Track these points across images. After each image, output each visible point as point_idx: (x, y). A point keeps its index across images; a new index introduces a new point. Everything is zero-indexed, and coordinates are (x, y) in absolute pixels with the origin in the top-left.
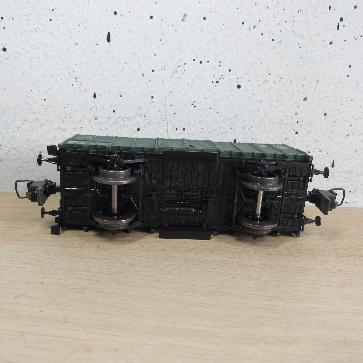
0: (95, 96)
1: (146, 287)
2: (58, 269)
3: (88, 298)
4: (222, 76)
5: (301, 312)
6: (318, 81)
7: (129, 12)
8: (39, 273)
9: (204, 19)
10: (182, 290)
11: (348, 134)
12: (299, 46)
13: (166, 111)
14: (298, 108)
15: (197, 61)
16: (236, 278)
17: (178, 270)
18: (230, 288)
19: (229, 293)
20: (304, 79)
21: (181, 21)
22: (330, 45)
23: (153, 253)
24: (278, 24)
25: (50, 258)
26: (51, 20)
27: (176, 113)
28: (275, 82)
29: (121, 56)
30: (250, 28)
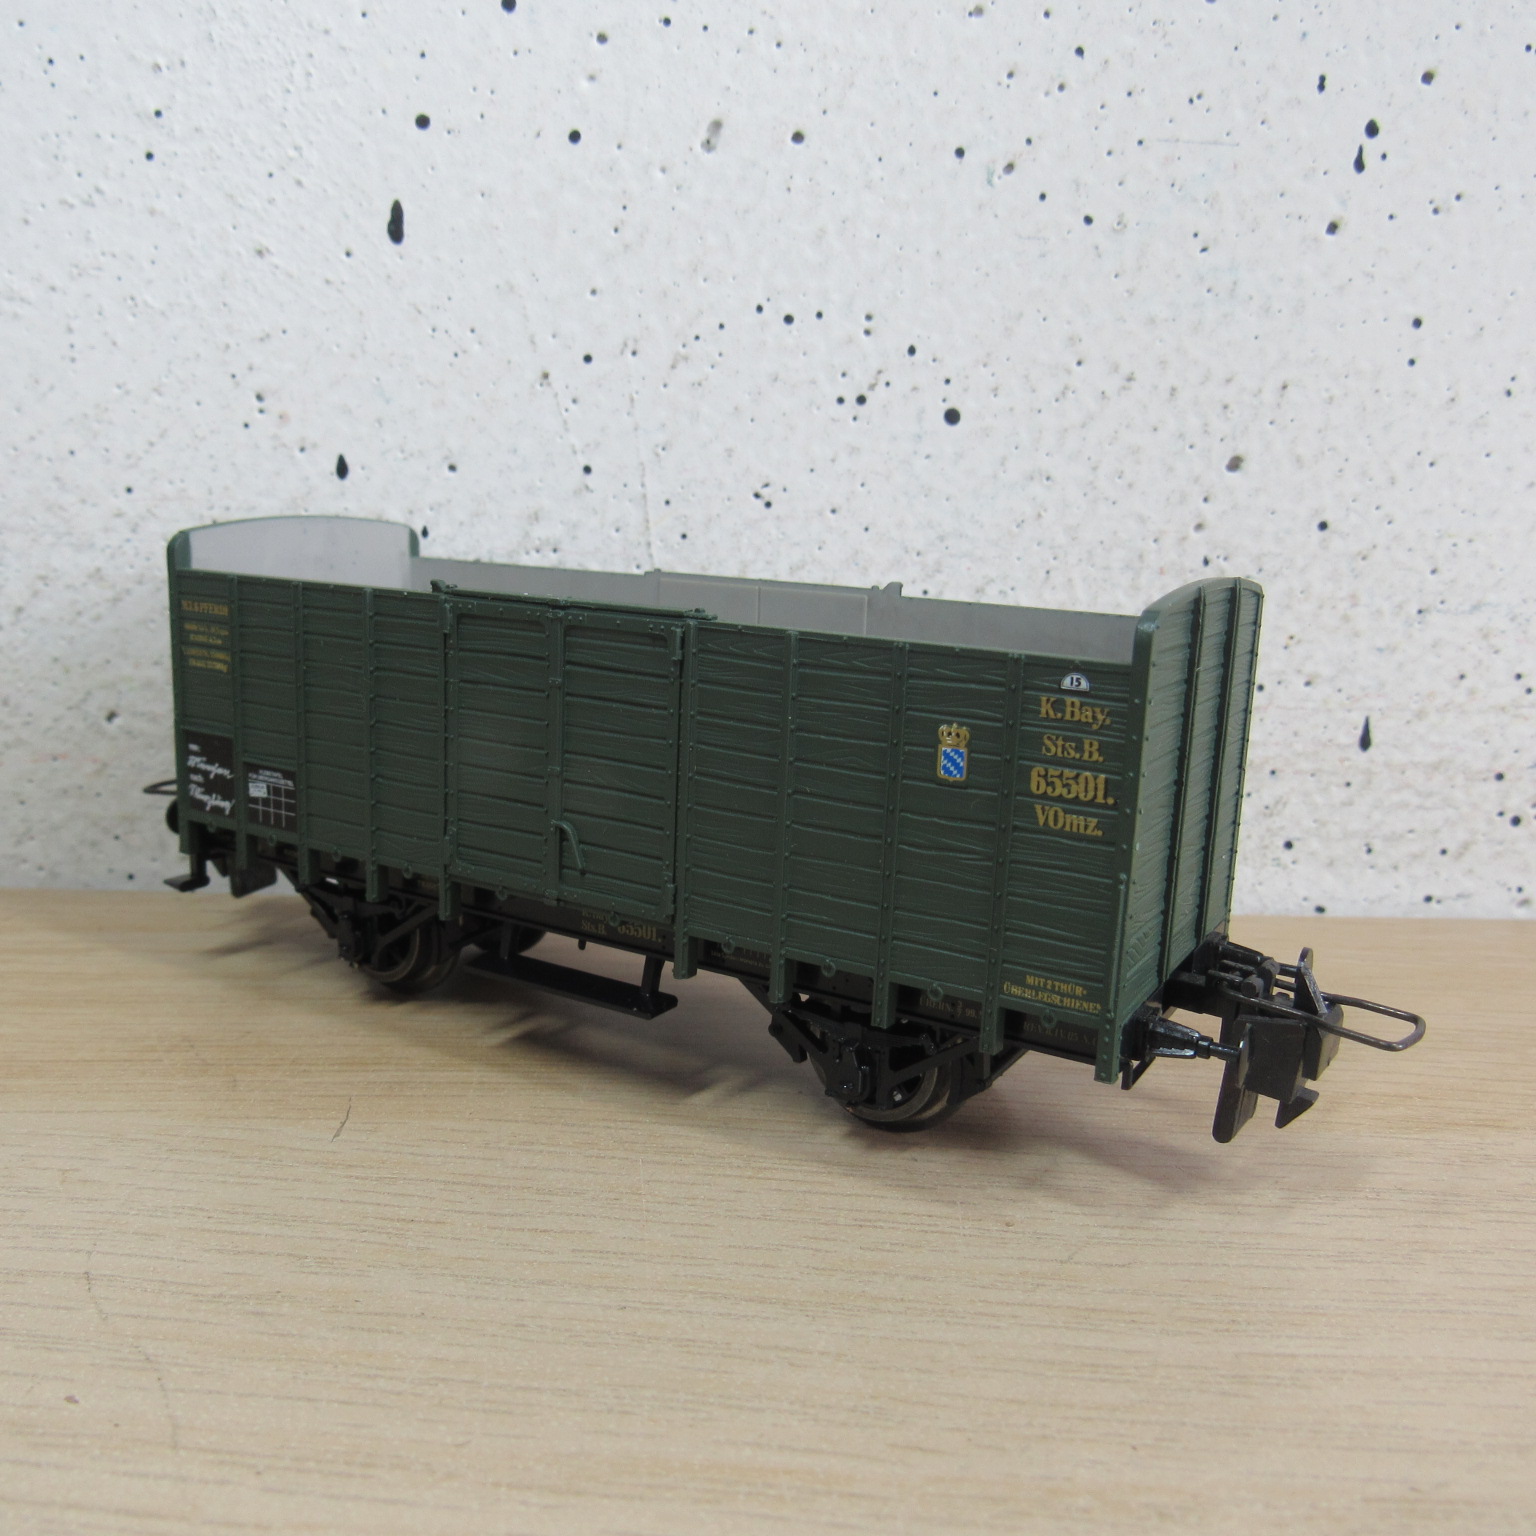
0: (342, 469)
1: (543, 1283)
2: (160, 1214)
3: (282, 1335)
4: (880, 372)
5: (1222, 1376)
6: (1284, 387)
7: (482, 116)
8: (74, 1231)
9: (798, 137)
10: (701, 1293)
11: (1424, 607)
12: (1198, 244)
13: (648, 528)
14: (1206, 500)
15: (773, 315)
16: (943, 1233)
17: (690, 1203)
18: (916, 1277)
19: (910, 1301)
20: (1228, 381)
21: (698, 148)
22: (1330, 238)
23: (584, 1133)
24: (1109, 153)
25: (128, 1168)
26: (149, 156)
27: (689, 535)
28: (1103, 393)
29: (449, 299)
30: (991, 174)
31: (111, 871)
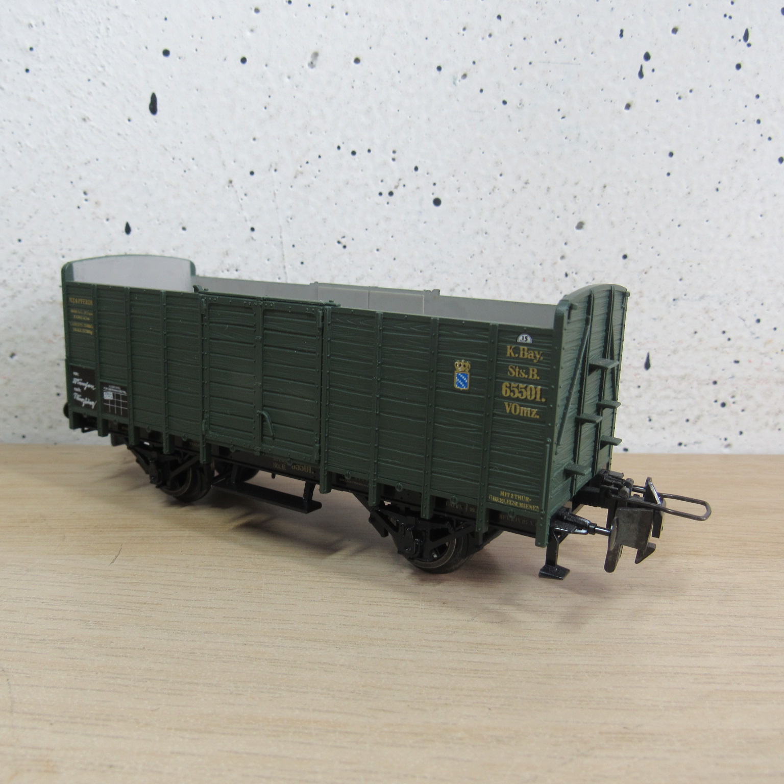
0: (128, 230)
1: (206, 633)
2: (18, 601)
3: (73, 658)
4: (400, 180)
5: (539, 675)
7: (196, 50)
9: (357, 61)
10: (286, 637)
11: (676, 297)
12: (560, 114)
13: (284, 259)
14: (566, 244)
15: (346, 151)
16: (411, 607)
17: (286, 594)
18: (394, 629)
19: (389, 640)
20: (576, 184)
21: (306, 66)
22: (627, 111)
23: (238, 560)
24: (515, 69)
26: (27, 71)
27: (305, 262)
28: (513, 190)
29: (181, 143)
30: (455, 79)
31: (14, 434)
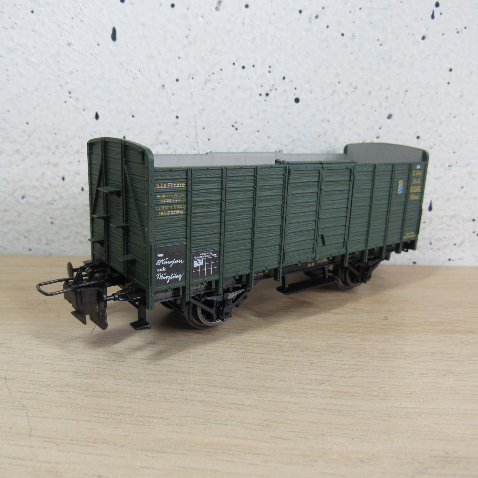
0: (97, 117)
1: (157, 381)
2: (31, 358)
3: (69, 398)
4: (273, 85)
5: (382, 414)
6: (406, 91)
8: (3, 363)
9: (247, 6)
10: (209, 385)
11: (450, 164)
12: (379, 43)
13: (197, 137)
14: (380, 128)
15: (238, 66)
16: (290, 366)
17: (207, 355)
18: (281, 381)
19: (278, 388)
20: (388, 89)
21: (214, 10)
22: (423, 41)
24: (350, 12)
25: (22, 343)
26: (32, 12)
27: (211, 139)
28: (347, 93)
29: (132, 60)
30: (310, 19)
31: (24, 248)
